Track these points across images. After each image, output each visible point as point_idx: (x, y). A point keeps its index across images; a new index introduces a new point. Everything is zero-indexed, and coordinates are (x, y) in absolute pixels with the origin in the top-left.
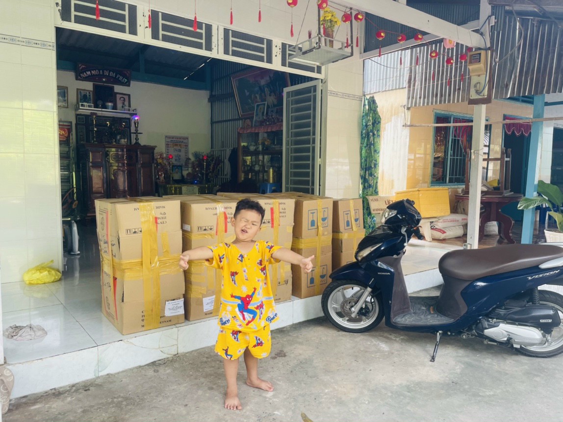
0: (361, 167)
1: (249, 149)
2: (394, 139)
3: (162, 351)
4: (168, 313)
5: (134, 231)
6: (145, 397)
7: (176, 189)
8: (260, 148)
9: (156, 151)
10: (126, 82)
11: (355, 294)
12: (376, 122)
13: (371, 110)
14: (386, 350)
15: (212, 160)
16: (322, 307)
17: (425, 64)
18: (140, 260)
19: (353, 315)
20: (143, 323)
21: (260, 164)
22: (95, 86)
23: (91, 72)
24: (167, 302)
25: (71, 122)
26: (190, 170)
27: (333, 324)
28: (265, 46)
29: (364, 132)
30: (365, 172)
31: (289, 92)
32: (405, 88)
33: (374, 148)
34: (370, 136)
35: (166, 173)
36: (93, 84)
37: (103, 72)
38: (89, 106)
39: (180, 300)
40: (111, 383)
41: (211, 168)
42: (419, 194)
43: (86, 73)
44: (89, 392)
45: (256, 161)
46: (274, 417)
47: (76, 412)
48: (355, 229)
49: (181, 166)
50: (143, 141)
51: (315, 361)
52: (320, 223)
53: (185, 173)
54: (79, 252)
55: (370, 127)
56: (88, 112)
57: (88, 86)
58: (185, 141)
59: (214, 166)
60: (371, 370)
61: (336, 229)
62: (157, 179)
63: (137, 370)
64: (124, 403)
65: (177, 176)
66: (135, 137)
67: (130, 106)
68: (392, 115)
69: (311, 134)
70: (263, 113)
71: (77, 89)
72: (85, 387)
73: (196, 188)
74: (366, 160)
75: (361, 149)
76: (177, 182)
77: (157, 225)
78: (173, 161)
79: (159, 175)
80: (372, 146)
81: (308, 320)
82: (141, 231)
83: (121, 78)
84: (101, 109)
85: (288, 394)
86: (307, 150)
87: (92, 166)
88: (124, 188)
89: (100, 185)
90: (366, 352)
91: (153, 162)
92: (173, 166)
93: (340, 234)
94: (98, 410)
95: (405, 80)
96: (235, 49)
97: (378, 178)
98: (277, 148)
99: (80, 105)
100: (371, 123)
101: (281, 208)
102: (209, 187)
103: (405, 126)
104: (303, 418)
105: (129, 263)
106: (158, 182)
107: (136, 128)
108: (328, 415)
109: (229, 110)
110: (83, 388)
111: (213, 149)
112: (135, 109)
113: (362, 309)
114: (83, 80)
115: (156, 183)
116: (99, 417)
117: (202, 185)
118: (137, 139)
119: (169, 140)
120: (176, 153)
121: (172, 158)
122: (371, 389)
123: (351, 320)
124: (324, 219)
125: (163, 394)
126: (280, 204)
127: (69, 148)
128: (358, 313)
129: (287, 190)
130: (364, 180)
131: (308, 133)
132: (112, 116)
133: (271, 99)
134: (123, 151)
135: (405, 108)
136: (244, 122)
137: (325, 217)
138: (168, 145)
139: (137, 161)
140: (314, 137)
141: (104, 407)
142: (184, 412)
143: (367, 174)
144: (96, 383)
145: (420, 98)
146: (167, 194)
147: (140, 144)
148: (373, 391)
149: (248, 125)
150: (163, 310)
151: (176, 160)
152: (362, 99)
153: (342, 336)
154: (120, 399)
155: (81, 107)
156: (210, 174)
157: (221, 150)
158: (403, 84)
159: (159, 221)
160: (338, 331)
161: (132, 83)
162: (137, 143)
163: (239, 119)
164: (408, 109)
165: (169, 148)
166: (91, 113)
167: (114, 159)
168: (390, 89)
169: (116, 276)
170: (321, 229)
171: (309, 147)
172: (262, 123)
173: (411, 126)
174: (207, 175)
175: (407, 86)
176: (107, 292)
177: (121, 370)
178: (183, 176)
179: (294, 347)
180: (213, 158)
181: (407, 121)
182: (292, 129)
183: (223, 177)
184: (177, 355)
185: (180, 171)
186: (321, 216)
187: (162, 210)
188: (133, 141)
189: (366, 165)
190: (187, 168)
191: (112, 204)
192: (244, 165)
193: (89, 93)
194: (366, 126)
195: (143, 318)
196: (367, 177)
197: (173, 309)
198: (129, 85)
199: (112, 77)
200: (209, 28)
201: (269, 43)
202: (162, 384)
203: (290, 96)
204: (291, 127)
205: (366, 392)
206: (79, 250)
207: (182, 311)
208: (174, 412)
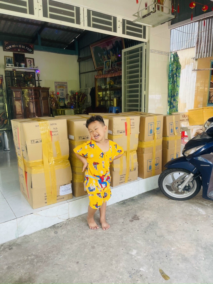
0: (168, 96)
1: (101, 88)
2: (186, 78)
3: (59, 218)
4: (62, 193)
5: (36, 141)
6: (50, 255)
7: (62, 111)
8: (108, 87)
9: (50, 90)
10: (31, 51)
11: (181, 177)
12: (178, 68)
13: (175, 61)
14: (204, 214)
15: (81, 95)
16: (159, 185)
17: (207, 31)
18: (41, 160)
19: (180, 191)
20: (46, 201)
21: (108, 96)
22: (14, 54)
23: (11, 46)
24: (61, 187)
25: (2, 75)
26: (69, 101)
27: (165, 195)
28: (112, 21)
29: (170, 74)
30: (171, 99)
31: (125, 52)
32: (195, 47)
33: (176, 84)
34: (174, 77)
35: (56, 102)
36: (13, 53)
37: (18, 46)
38: (12, 66)
39: (69, 185)
40: (27, 242)
41: (80, 99)
42: (203, 111)
43: (9, 47)
44: (12, 251)
45: (105, 94)
46: (140, 273)
47: (3, 269)
48: (176, 134)
49: (64, 99)
50: (43, 85)
51: (159, 223)
52: (156, 131)
53: (66, 102)
54: (9, 149)
55: (175, 71)
56: (11, 69)
57: (10, 54)
58: (65, 84)
59: (82, 98)
60: (198, 231)
61: (164, 134)
62: (51, 106)
63: (43, 232)
64: (35, 260)
65: (62, 104)
66: (38, 83)
67: (34, 65)
68: (185, 65)
69: (139, 77)
70: (109, 66)
71: (5, 56)
72: (10, 246)
73: (72, 111)
74: (171, 92)
75: (169, 85)
76: (62, 107)
77: (52, 137)
78: (59, 96)
79: (52, 104)
80: (175, 83)
81: (147, 192)
82: (41, 141)
83: (28, 49)
84: (18, 67)
85: (147, 252)
86: (137, 86)
87: (15, 100)
88: (34, 111)
89: (21, 110)
90: (191, 215)
91: (49, 97)
92: (60, 99)
93: (167, 138)
94: (18, 267)
95: (194, 42)
96: (94, 23)
97: (178, 102)
98: (118, 86)
99: (7, 65)
100: (175, 69)
101: (131, 123)
102: (79, 110)
103: (194, 70)
104: (161, 274)
105: (34, 162)
106: (52, 108)
107: (38, 77)
108: (179, 271)
109: (89, 66)
110: (8, 247)
111: (81, 89)
112: (37, 67)
113: (186, 186)
114: (7, 51)
115: (51, 108)
116: (18, 273)
117: (75, 109)
118: (39, 84)
119: (57, 84)
120: (61, 91)
121: (59, 94)
122: (203, 247)
123: (177, 193)
124: (158, 129)
125: (61, 253)
126: (131, 119)
127: (3, 90)
128: (183, 189)
129: (125, 111)
130: (170, 103)
131: (137, 76)
132: (25, 71)
133: (113, 58)
134: (32, 91)
135: (194, 59)
136: (98, 72)
137: (158, 127)
138: (56, 87)
139: (40, 96)
140: (141, 78)
141: (22, 264)
142: (77, 269)
143: (172, 100)
144: (17, 243)
145: (204, 52)
146: (57, 115)
147: (41, 87)
148: (205, 248)
149: (100, 74)
150: (58, 192)
151: (61, 95)
152: (169, 54)
153: (172, 203)
154: (33, 257)
155: (7, 67)
156: (80, 103)
157: (85, 89)
158: (193, 44)
159: (53, 134)
160: (169, 199)
161: (35, 52)
162: (39, 86)
163: (95, 71)
164: (196, 60)
165: (57, 89)
166: (13, 69)
167: (27, 95)
168: (185, 48)
169: (26, 171)
170: (156, 134)
171: (138, 85)
172: (109, 72)
173: (198, 70)
174: (78, 103)
175: (196, 46)
176: (22, 180)
177: (33, 232)
178: (65, 104)
179: (143, 212)
180: (81, 94)
181: (195, 67)
182: (127, 74)
183: (87, 104)
184: (69, 220)
185: (64, 101)
186: (156, 127)
187: (55, 126)
188: (37, 85)
189: (172, 94)
190: (67, 100)
191: (21, 123)
192: (99, 97)
193: (11, 58)
194: (172, 71)
195: (46, 198)
196: (172, 102)
197: (65, 191)
198: (33, 53)
199: (23, 48)
200: (78, 9)
201: (115, 19)
202: (60, 244)
203: (126, 55)
204: (127, 73)
205: (200, 250)
206: (9, 148)
207: (70, 192)
208: (69, 269)
